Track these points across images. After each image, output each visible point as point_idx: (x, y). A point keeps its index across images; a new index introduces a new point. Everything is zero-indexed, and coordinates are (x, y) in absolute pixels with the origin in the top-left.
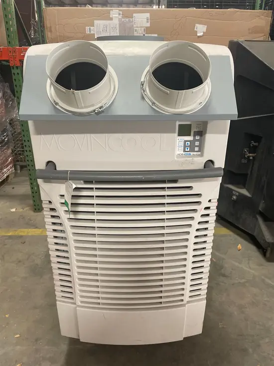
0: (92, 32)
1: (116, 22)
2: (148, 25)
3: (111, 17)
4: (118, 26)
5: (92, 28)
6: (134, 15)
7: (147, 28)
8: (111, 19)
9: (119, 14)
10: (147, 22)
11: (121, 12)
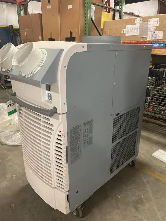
0: (124, 33)
1: (138, 25)
2: (158, 25)
3: (135, 22)
4: (139, 28)
5: (124, 30)
6: (149, 20)
7: (157, 27)
8: (136, 24)
9: (140, 20)
10: (157, 23)
11: (141, 19)
